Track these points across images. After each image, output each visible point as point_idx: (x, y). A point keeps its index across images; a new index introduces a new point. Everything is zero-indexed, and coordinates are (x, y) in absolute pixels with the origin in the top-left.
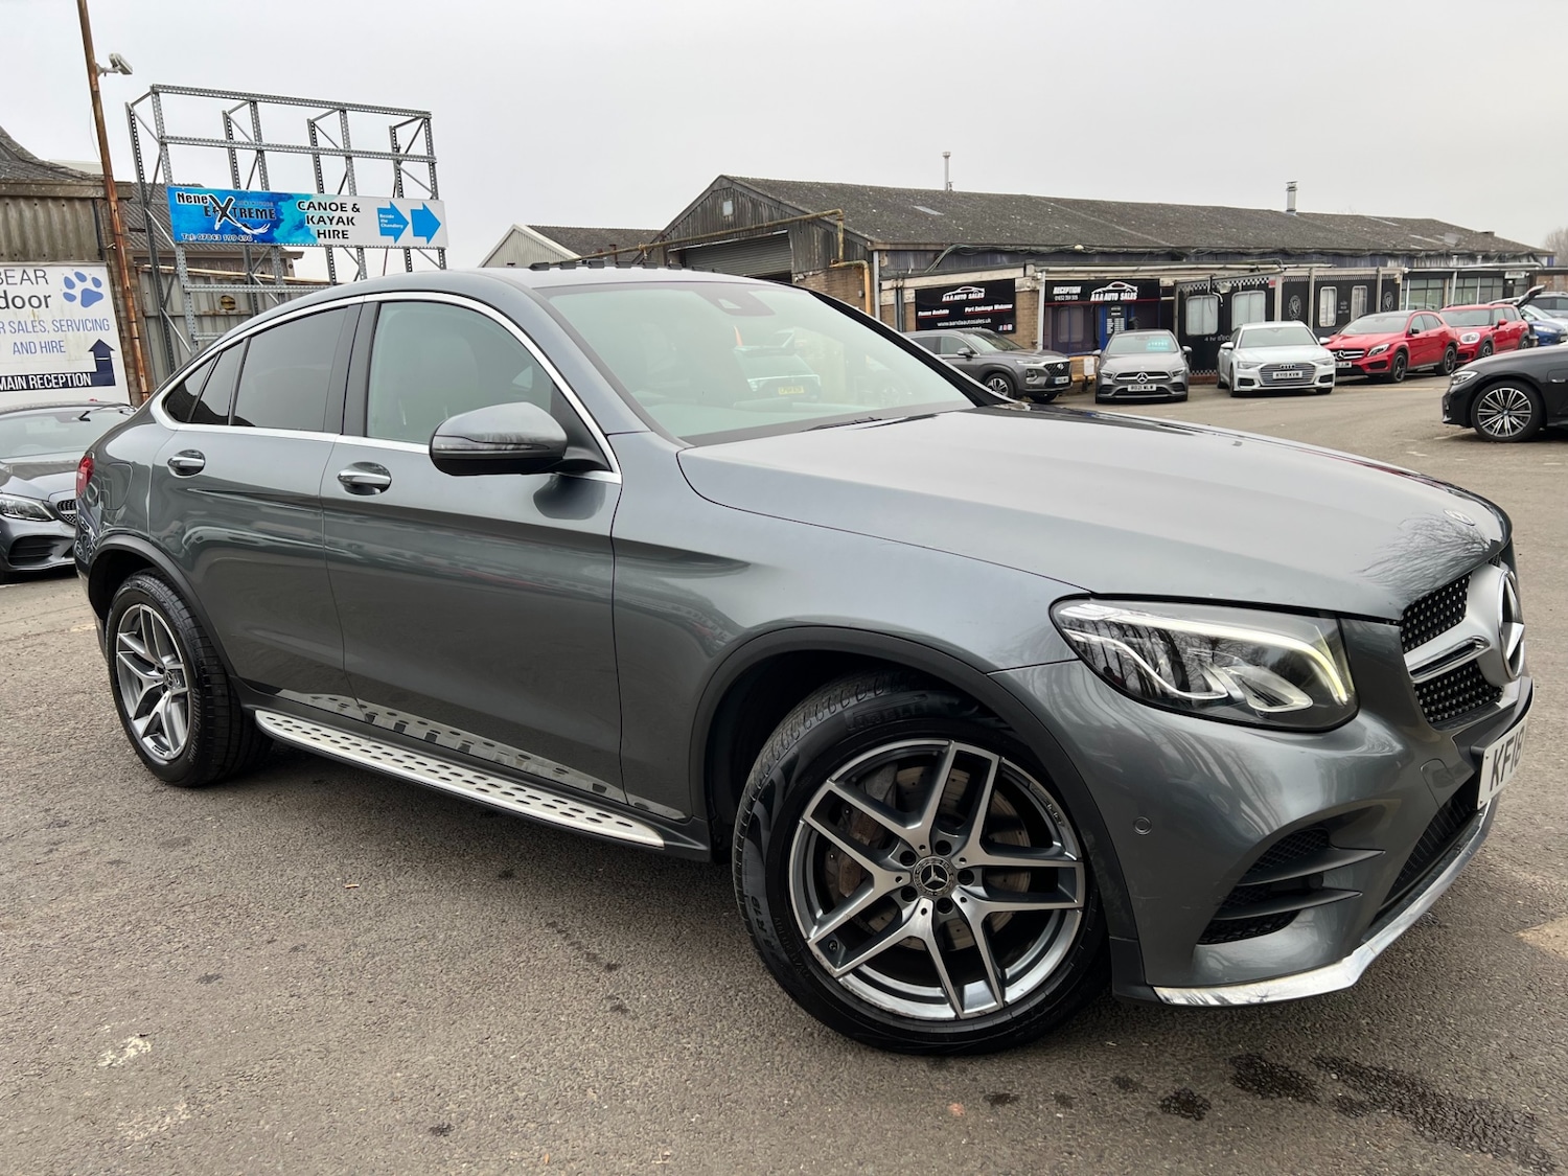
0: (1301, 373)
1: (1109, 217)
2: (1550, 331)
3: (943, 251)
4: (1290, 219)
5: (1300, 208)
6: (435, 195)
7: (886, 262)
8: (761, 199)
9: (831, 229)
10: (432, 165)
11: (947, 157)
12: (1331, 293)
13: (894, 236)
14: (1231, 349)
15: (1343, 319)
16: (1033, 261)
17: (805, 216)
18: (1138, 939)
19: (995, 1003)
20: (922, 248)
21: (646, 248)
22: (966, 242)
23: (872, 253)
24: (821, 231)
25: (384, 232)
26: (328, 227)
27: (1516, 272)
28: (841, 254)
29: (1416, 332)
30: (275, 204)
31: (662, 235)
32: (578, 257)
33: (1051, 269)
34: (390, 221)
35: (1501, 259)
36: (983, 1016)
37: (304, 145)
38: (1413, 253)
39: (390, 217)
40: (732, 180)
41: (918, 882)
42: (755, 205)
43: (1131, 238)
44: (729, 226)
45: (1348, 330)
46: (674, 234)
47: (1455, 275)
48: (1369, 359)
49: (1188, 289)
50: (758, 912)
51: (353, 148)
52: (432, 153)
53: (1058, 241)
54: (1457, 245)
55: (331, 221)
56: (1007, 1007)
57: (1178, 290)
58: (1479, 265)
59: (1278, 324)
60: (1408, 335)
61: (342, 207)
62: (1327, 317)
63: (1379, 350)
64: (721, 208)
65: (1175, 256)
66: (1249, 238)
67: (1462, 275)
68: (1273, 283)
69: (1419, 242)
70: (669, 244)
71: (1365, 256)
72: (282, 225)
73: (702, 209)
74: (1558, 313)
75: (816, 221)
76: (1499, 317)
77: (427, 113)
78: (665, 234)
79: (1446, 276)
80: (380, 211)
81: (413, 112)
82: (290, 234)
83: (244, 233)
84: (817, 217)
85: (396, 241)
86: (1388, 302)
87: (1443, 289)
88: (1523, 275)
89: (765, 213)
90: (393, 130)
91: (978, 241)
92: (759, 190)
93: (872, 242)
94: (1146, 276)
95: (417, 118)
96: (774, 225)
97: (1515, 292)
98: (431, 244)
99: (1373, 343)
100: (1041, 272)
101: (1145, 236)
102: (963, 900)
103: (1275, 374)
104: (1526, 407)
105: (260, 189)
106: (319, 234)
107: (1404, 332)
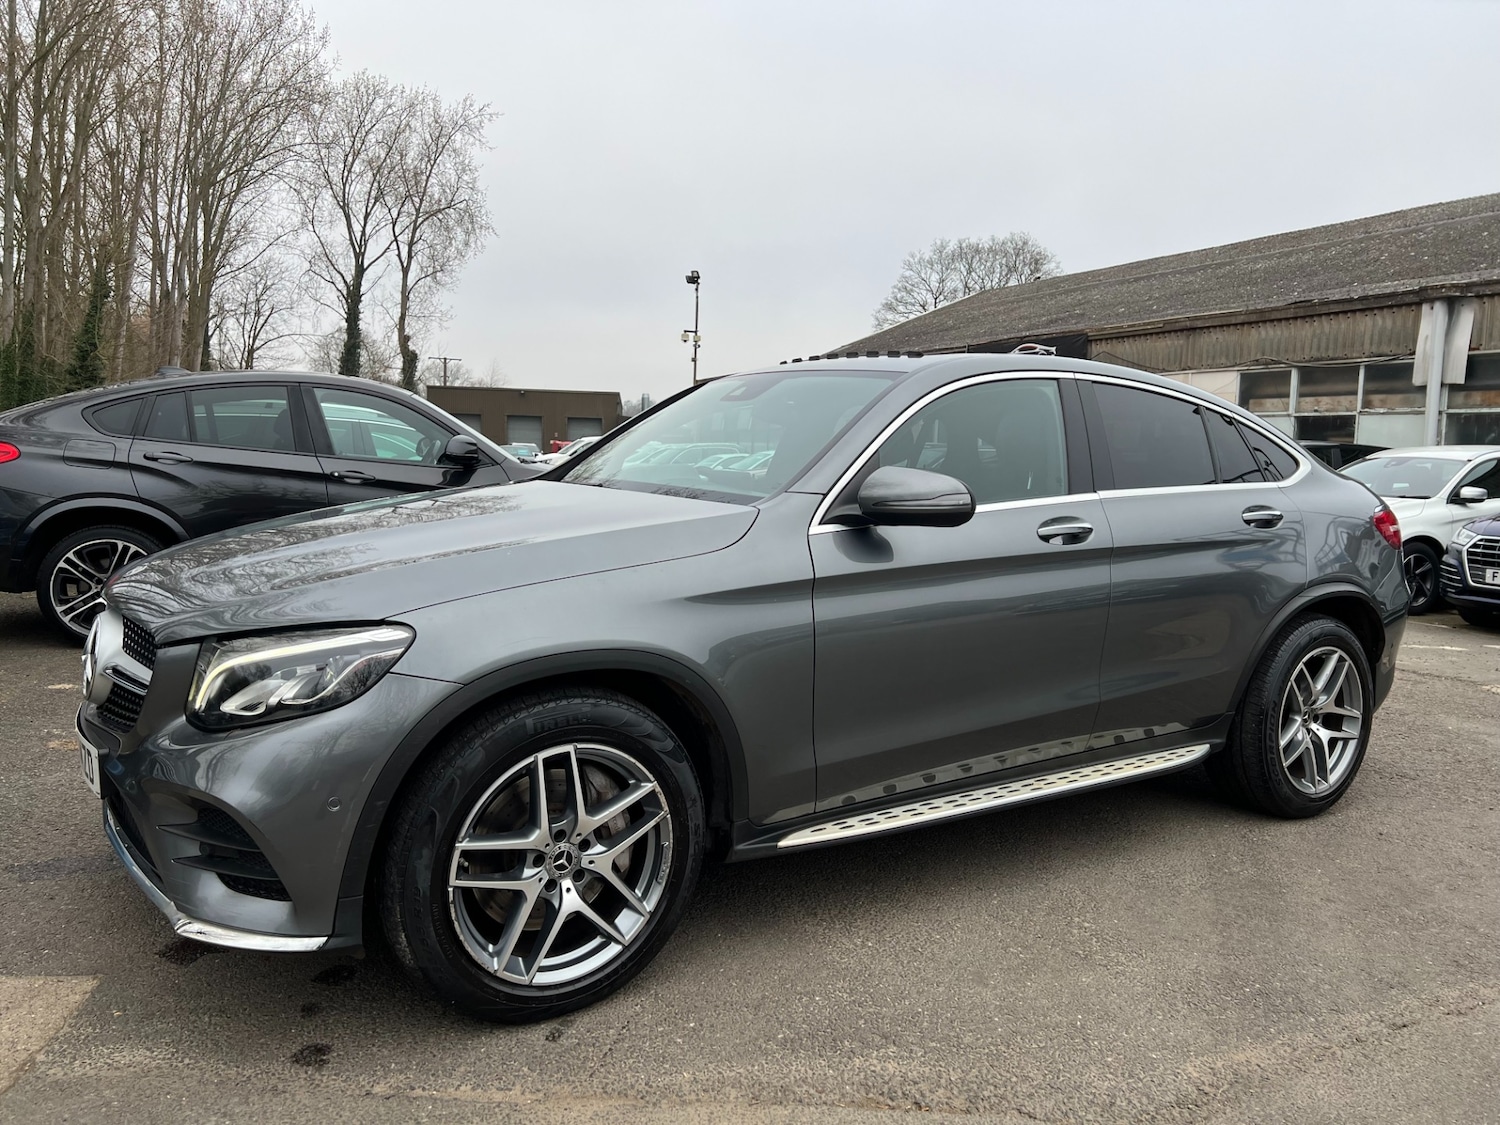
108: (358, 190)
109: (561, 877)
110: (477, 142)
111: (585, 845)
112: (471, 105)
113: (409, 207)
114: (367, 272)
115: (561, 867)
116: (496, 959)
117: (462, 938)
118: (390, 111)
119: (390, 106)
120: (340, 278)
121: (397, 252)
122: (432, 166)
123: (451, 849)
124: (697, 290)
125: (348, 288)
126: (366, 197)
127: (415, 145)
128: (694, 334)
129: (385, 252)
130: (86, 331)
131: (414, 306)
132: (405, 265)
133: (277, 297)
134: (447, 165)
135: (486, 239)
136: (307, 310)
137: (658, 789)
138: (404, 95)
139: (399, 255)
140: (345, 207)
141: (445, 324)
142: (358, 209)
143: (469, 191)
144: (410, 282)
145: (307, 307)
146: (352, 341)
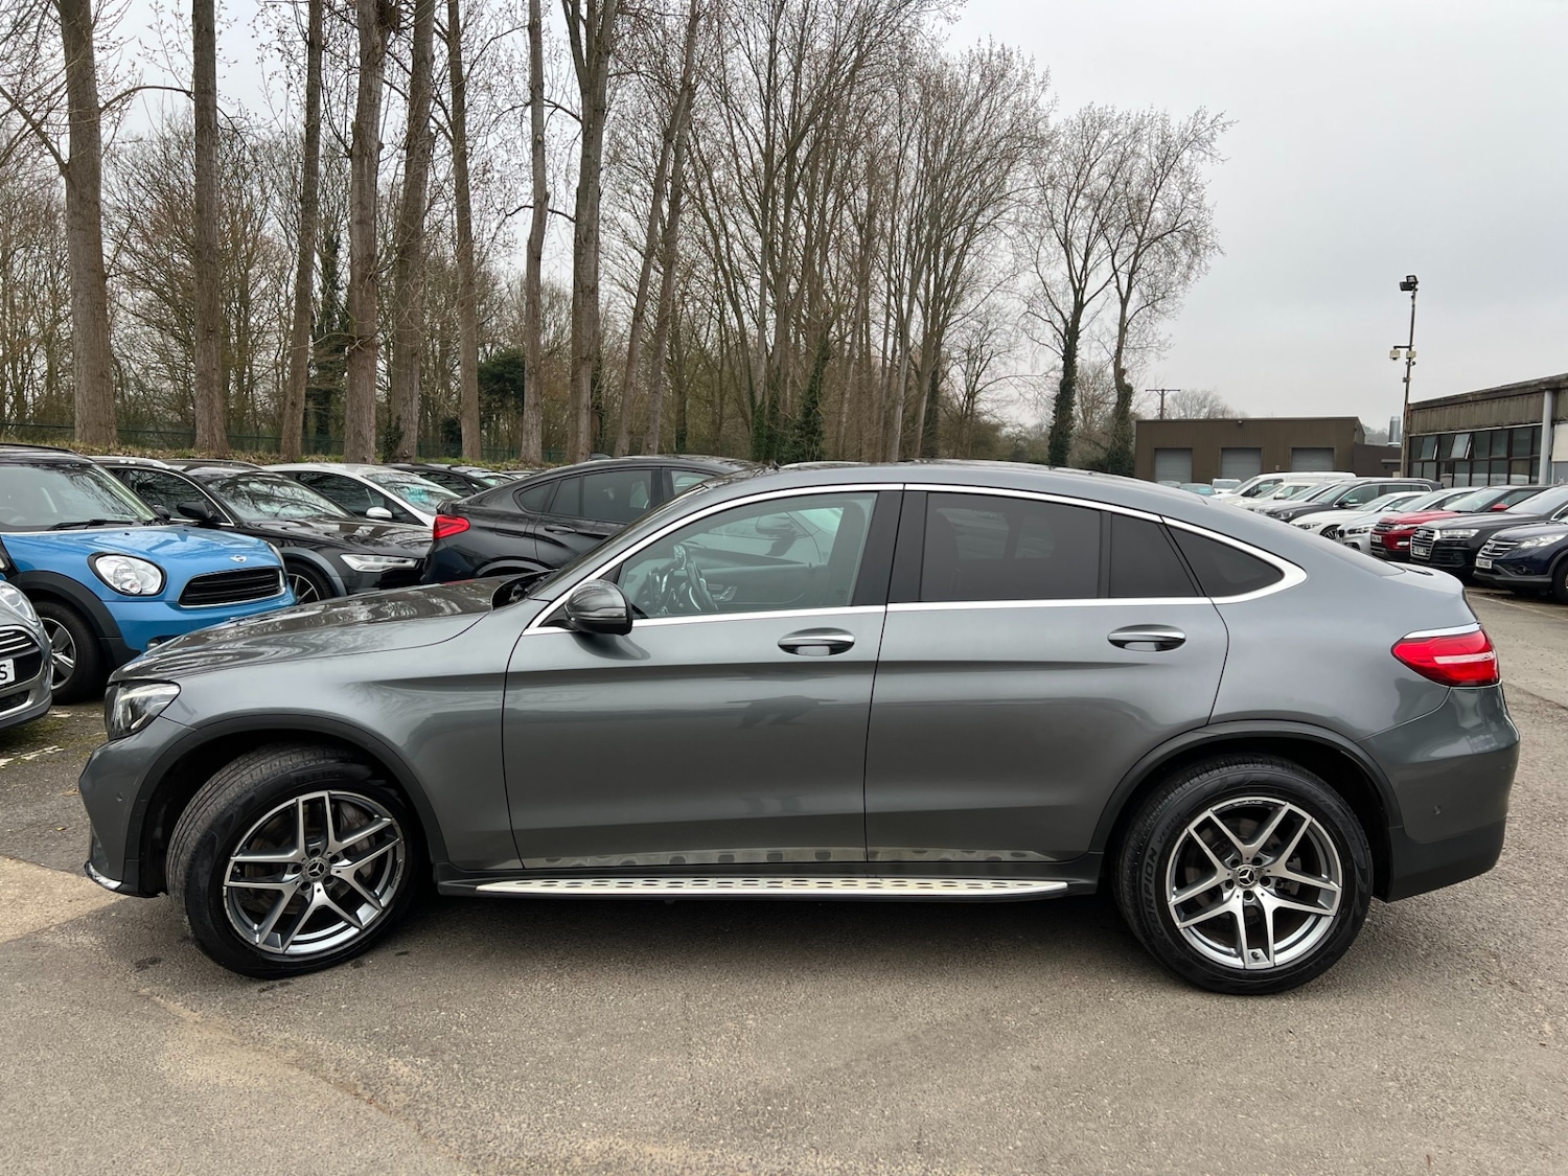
108: (1081, 225)
109: (315, 881)
110: (1208, 157)
111: (335, 859)
112: (1203, 118)
113: (1131, 237)
114: (1085, 308)
115: (315, 874)
116: (258, 935)
117: (231, 920)
118: (1116, 141)
119: (1116, 135)
120: (1060, 317)
121: (1116, 284)
122: (1157, 190)
123: (227, 861)
124: (1413, 297)
125: (1067, 324)
126: (1088, 231)
127: (1139, 169)
128: (1407, 350)
129: (1106, 284)
130: (810, 391)
131: (1131, 339)
132: (1124, 296)
133: (998, 341)
134: (1173, 187)
135: (1211, 260)
136: (1023, 352)
137: (395, 823)
138: (1129, 121)
139: (1118, 288)
140: (1067, 245)
141: (1163, 354)
142: (1080, 245)
143: (1195, 211)
144: (1129, 314)
145: (1025, 347)
146: (1067, 379)
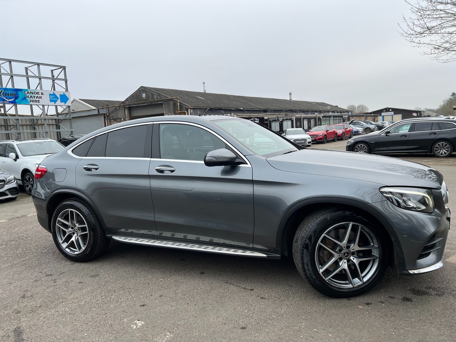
0: (303, 141)
1: (247, 101)
2: (356, 130)
3: (207, 109)
4: (290, 102)
5: (293, 99)
6: (67, 90)
7: (192, 111)
8: (154, 93)
9: (175, 102)
10: (66, 82)
11: (204, 83)
12: (306, 121)
13: (193, 104)
14: (285, 135)
15: (310, 128)
16: (233, 112)
17: (168, 98)
18: (404, 260)
19: (361, 282)
20: (201, 108)
21: (118, 106)
22: (213, 106)
23: (188, 109)
24: (173, 103)
25: (51, 101)
26: (33, 99)
27: (345, 116)
28: (179, 109)
29: (328, 131)
30: (16, 92)
31: (123, 102)
32: (96, 108)
33: (238, 114)
34: (53, 98)
35: (341, 112)
36: (359, 286)
37: (24, 74)
38: (321, 111)
39: (53, 96)
40: (145, 88)
41: (343, 256)
42: (152, 95)
43: (254, 106)
44: (144, 100)
45: (312, 130)
46: (127, 102)
47: (332, 116)
48: (318, 138)
49: (271, 120)
50: (308, 267)
51: (41, 76)
52: (66, 78)
53: (236, 107)
54: (330, 109)
55: (34, 97)
56: (364, 283)
57: (269, 120)
58: (336, 114)
59: (295, 129)
60: (326, 131)
61: (38, 93)
62: (306, 127)
63: (320, 135)
64: (142, 95)
65: (265, 111)
66: (282, 107)
67: (334, 117)
68: (293, 118)
69: (322, 108)
70: (125, 105)
71: (310, 112)
72: (18, 98)
73: (136, 96)
74: (356, 126)
75: (171, 100)
76: (346, 127)
77: (65, 66)
78: (124, 102)
79: (330, 117)
80: (50, 95)
81: (59, 66)
82: (21, 101)
83: (6, 101)
84: (171, 99)
85: (55, 104)
86: (319, 123)
87: (329, 120)
88: (347, 117)
89: (156, 97)
90: (52, 71)
91: (215, 106)
92: (153, 91)
93: (188, 106)
94: (261, 116)
95: (61, 68)
96: (158, 100)
97: (346, 121)
98: (66, 105)
99: (319, 133)
100: (235, 115)
101: (257, 106)
102: (353, 259)
103: (297, 141)
104: (366, 149)
105: (11, 87)
106: (30, 101)
107: (325, 131)
